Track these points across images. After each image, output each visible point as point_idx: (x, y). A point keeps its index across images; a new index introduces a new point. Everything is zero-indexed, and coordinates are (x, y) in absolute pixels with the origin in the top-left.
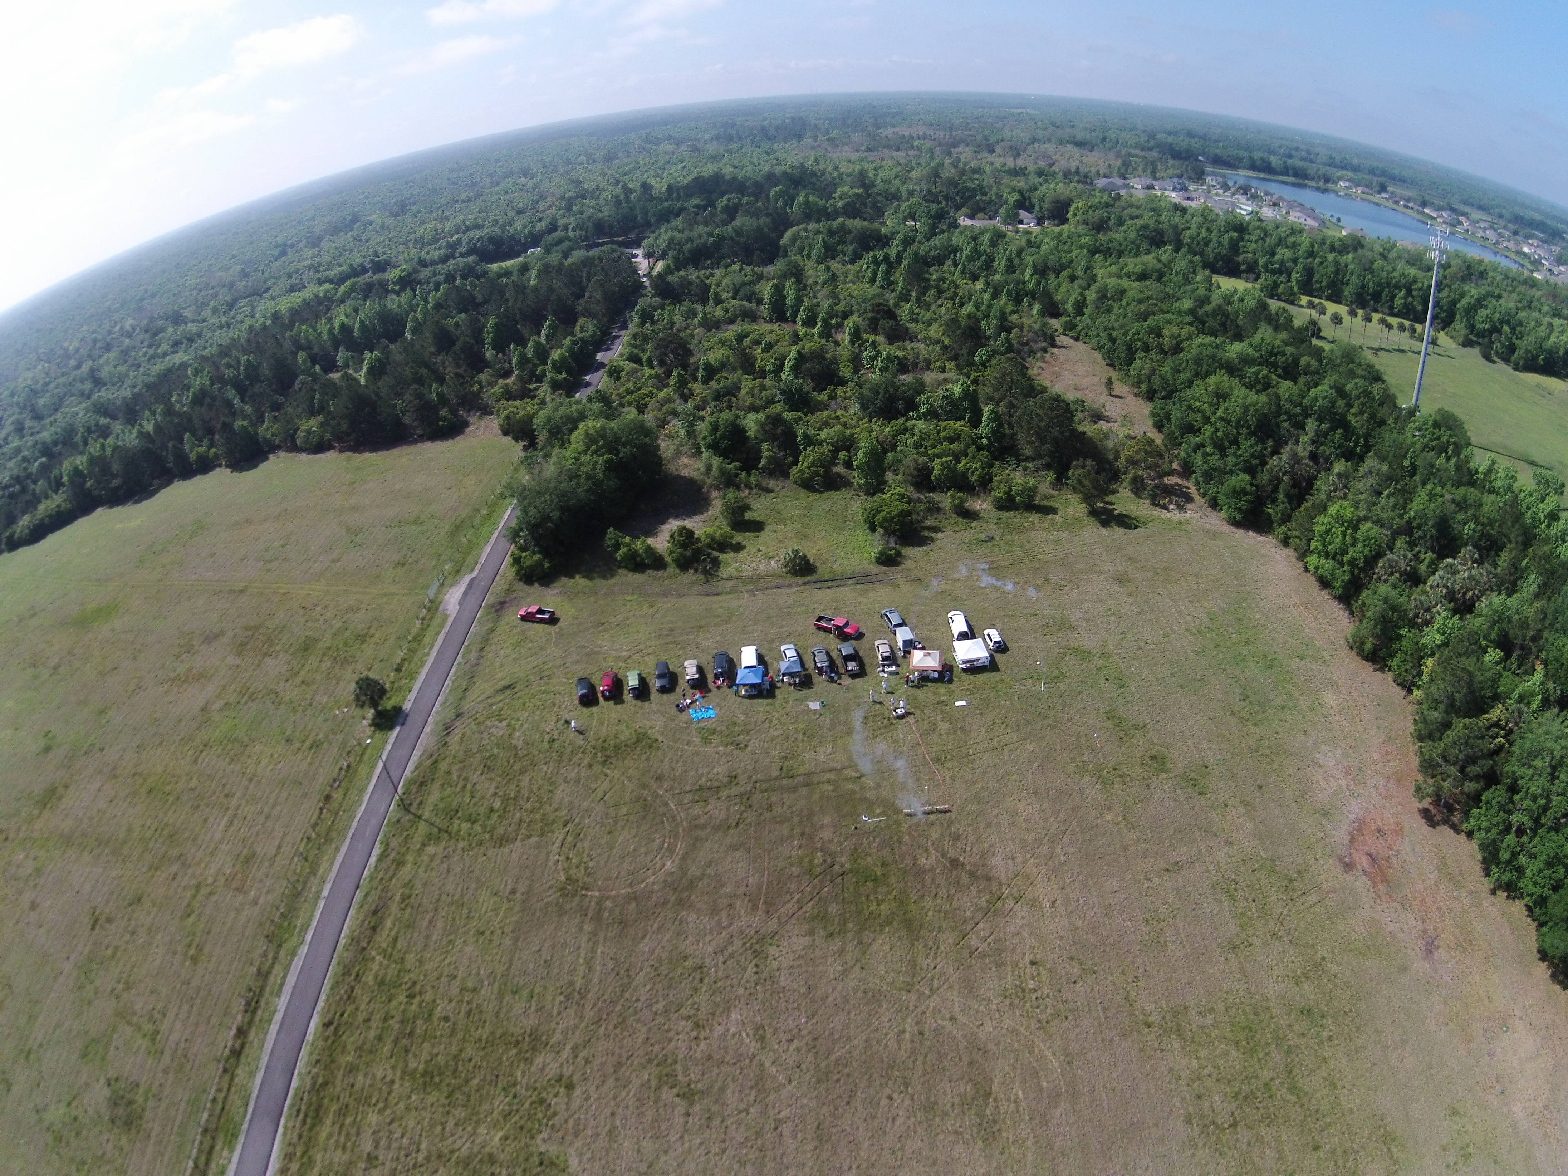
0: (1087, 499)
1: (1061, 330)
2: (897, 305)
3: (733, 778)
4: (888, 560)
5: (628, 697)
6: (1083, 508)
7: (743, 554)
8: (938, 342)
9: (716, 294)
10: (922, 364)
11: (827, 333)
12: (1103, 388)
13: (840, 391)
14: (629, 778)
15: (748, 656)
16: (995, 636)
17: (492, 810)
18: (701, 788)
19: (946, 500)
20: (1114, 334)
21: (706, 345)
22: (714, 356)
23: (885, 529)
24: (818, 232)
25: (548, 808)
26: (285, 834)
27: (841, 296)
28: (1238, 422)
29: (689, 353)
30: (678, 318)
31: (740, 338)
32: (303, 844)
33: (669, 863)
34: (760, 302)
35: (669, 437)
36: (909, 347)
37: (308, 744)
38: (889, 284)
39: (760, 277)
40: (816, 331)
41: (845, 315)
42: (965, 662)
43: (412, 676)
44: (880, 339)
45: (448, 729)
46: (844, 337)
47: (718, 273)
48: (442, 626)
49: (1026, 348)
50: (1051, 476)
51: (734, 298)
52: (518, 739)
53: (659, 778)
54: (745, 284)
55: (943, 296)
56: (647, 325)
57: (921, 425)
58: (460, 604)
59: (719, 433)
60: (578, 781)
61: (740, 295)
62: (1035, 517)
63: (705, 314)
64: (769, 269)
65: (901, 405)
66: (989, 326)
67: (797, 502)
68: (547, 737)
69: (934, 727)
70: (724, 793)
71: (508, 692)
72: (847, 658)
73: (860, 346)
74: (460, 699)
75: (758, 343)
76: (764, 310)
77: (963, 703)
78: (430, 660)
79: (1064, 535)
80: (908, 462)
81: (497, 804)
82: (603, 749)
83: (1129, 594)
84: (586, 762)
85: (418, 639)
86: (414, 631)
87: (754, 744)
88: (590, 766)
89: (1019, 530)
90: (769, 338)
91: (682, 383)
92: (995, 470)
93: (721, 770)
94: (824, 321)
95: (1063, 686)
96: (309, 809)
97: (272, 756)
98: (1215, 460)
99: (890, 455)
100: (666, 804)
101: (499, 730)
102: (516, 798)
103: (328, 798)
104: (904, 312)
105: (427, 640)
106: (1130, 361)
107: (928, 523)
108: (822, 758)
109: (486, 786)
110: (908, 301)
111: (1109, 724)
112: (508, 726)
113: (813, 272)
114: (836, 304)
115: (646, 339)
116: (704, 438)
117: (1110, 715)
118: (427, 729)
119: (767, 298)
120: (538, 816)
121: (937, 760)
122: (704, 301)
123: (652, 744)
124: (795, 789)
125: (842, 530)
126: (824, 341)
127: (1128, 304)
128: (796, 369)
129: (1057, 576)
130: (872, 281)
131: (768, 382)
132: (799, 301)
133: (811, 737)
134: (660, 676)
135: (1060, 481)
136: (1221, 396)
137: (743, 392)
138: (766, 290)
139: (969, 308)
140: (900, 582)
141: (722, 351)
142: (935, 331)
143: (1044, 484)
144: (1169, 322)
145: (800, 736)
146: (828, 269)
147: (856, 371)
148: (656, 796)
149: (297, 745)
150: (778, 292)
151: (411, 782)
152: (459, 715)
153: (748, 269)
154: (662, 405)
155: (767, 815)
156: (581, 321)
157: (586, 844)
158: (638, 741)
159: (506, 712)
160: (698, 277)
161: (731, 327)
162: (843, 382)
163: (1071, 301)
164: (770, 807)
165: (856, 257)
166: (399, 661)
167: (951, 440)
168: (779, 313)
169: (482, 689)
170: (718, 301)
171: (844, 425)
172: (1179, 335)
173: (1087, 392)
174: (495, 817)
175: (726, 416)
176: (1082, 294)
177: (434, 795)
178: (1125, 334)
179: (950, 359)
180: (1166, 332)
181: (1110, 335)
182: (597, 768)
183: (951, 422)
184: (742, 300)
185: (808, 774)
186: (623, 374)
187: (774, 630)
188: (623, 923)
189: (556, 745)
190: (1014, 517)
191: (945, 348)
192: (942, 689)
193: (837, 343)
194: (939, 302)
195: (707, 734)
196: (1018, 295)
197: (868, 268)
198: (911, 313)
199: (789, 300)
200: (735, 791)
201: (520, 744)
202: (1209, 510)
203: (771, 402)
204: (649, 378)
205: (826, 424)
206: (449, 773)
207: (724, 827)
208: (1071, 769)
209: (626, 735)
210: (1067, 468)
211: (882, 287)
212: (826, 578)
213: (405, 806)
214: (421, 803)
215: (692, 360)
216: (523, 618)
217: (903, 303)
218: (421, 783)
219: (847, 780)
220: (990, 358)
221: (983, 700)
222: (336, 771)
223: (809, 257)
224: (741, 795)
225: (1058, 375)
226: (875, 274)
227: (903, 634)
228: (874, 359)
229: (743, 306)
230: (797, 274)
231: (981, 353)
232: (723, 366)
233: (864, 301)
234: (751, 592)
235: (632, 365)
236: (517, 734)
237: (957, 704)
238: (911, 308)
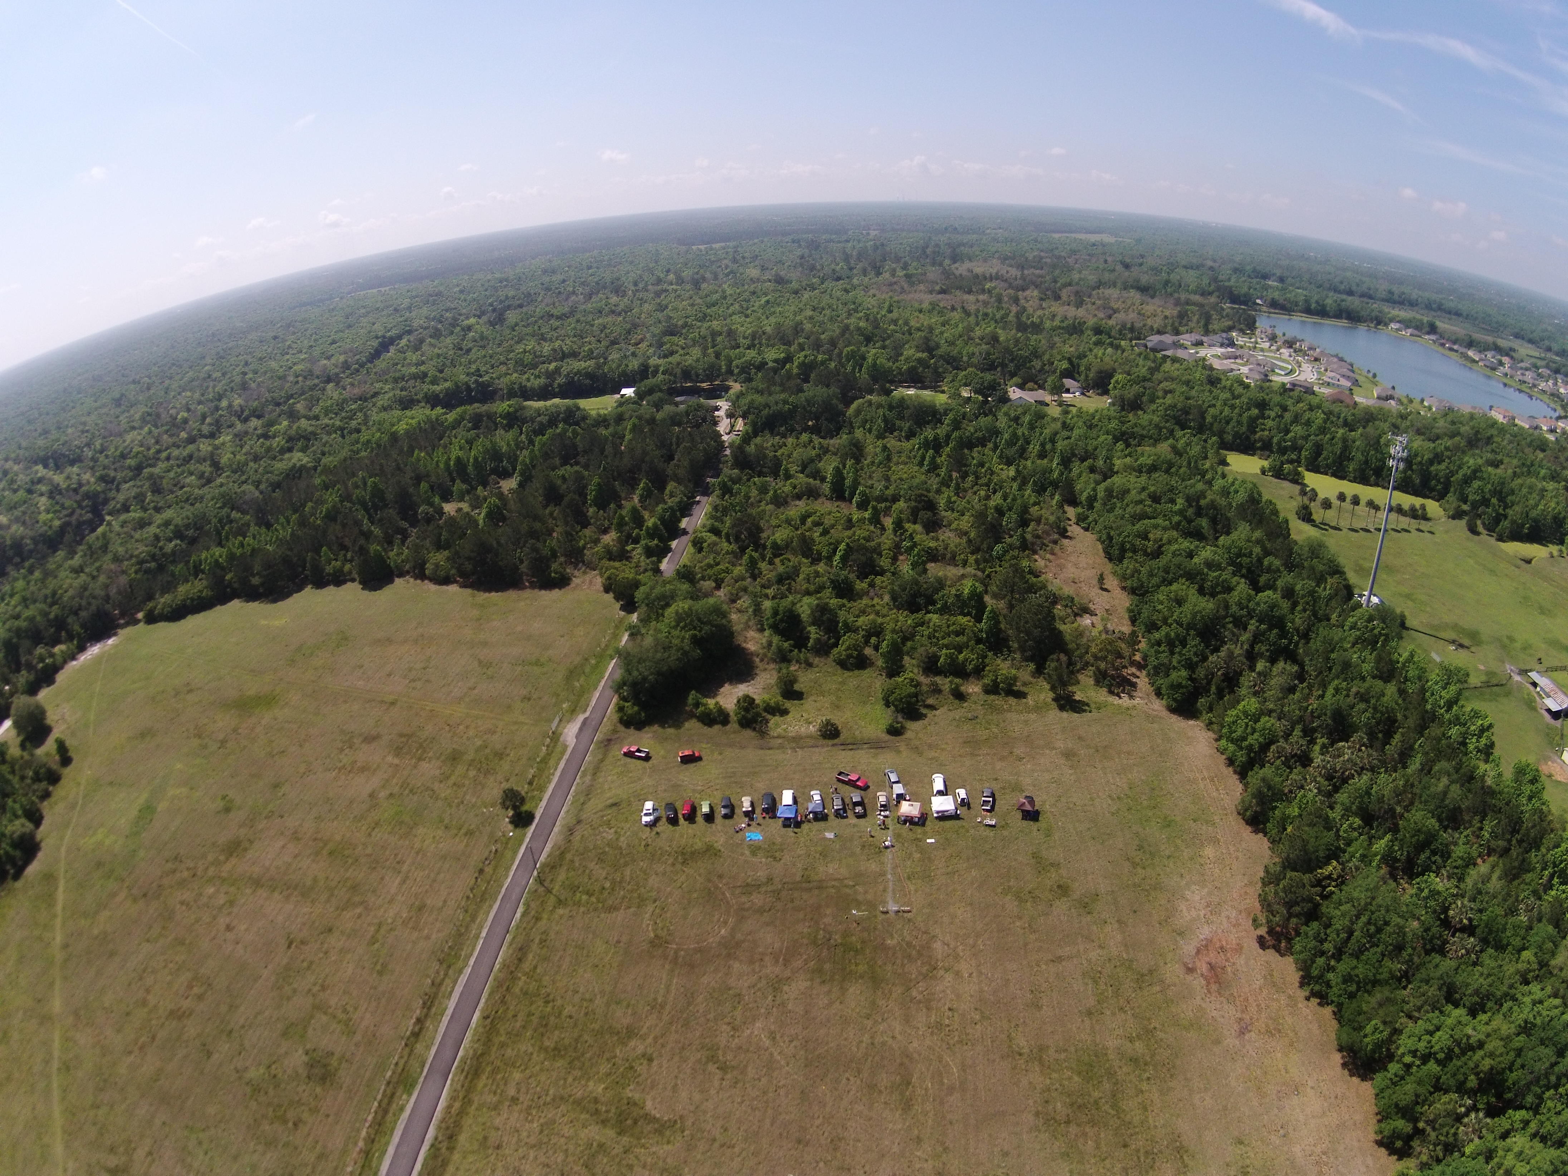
0: (1053, 688)
1: (1074, 520)
2: (938, 492)
3: (770, 880)
4: (895, 731)
5: (699, 819)
6: (1051, 695)
7: (789, 718)
8: (966, 533)
9: (787, 470)
10: (948, 556)
11: (876, 520)
12: (1095, 582)
13: (878, 580)
14: (700, 875)
15: (787, 797)
16: (962, 793)
17: (604, 888)
18: (748, 885)
19: (945, 683)
20: (1112, 533)
21: (774, 522)
22: (780, 535)
23: (896, 706)
24: (880, 406)
25: (642, 890)
26: (449, 894)
27: (893, 478)
28: (1189, 624)
29: (760, 530)
30: (754, 493)
31: (804, 519)
32: (463, 903)
33: (723, 931)
34: (823, 479)
35: (740, 611)
36: (941, 538)
37: (463, 831)
38: (934, 468)
39: (826, 451)
40: (867, 515)
41: (895, 499)
42: (938, 812)
43: (542, 789)
44: (918, 527)
45: (571, 831)
46: (888, 522)
47: (790, 441)
48: (563, 753)
49: (1038, 542)
50: (1032, 666)
51: (802, 472)
52: (623, 842)
53: (720, 877)
54: (812, 461)
55: (980, 482)
56: (727, 497)
57: (935, 618)
58: (577, 737)
59: (778, 617)
60: (664, 874)
61: (807, 471)
62: (1012, 700)
63: (776, 491)
64: (834, 443)
65: (921, 601)
66: (1009, 520)
67: (835, 678)
68: (643, 843)
69: (910, 856)
70: (763, 889)
71: (615, 808)
72: (856, 804)
73: (902, 534)
74: (581, 810)
75: (817, 524)
76: (826, 488)
77: (933, 841)
78: (555, 779)
79: (1033, 716)
80: (921, 650)
81: (607, 885)
82: (683, 854)
83: (1071, 767)
84: (670, 862)
85: (545, 761)
86: (542, 754)
87: (787, 858)
88: (673, 865)
89: (999, 711)
90: (828, 521)
91: (753, 563)
92: (987, 661)
93: (762, 874)
94: (874, 508)
95: (1005, 833)
96: (467, 877)
97: (434, 837)
98: (1164, 657)
99: (909, 644)
100: (723, 894)
101: (609, 835)
102: (620, 882)
103: (481, 871)
104: (942, 502)
105: (552, 762)
106: (1121, 560)
107: (930, 701)
108: (831, 871)
109: (600, 872)
110: (948, 487)
111: (1033, 861)
112: (616, 832)
113: (872, 448)
114: (887, 488)
115: (725, 511)
116: (768, 619)
117: (1035, 856)
118: (556, 829)
119: (829, 478)
120: (636, 895)
121: (909, 878)
122: (775, 474)
123: (717, 854)
124: (811, 889)
125: (865, 703)
126: (872, 528)
127: (1127, 505)
128: (844, 559)
129: (1019, 751)
130: (921, 464)
131: (821, 567)
132: (856, 484)
133: (825, 856)
134: (724, 807)
135: (1039, 671)
136: (1180, 602)
137: (801, 576)
138: (829, 466)
139: (996, 500)
140: (903, 748)
141: (787, 531)
142: (965, 523)
143: (1025, 674)
144: (1156, 527)
145: (818, 856)
146: (885, 448)
147: (895, 559)
148: (717, 887)
149: (455, 831)
150: (839, 474)
151: (544, 865)
152: (579, 822)
153: (817, 440)
154: (736, 581)
155: (790, 905)
156: (671, 486)
157: (668, 915)
158: (707, 850)
159: (613, 822)
160: (773, 445)
161: (797, 502)
162: (882, 573)
163: (1085, 495)
164: (792, 901)
165: (910, 435)
166: (530, 776)
167: (958, 634)
168: (840, 493)
169: (595, 804)
170: (788, 477)
171: (877, 613)
172: (1161, 540)
173: (1083, 584)
174: (606, 893)
175: (786, 603)
176: (1094, 490)
177: (562, 875)
178: (1119, 535)
179: (972, 553)
180: (1151, 536)
181: (1109, 534)
182: (679, 866)
183: (960, 617)
184: (807, 476)
185: (820, 881)
186: (705, 545)
187: (807, 780)
188: (692, 966)
189: (650, 848)
190: (997, 700)
191: (970, 541)
192: (919, 830)
193: (883, 529)
194: (975, 488)
195: (755, 849)
196: (1043, 485)
197: (919, 449)
198: (949, 501)
199: (848, 482)
200: (770, 888)
201: (624, 846)
202: (1154, 697)
203: (820, 589)
204: (728, 553)
205: (863, 612)
206: (572, 861)
207: (761, 911)
208: (999, 890)
209: (699, 845)
210: (1045, 660)
211: (929, 471)
212: (848, 742)
213: (540, 881)
214: (552, 880)
215: (764, 535)
216: (626, 754)
217: (944, 489)
218: (552, 866)
219: (846, 886)
220: (1006, 552)
221: (947, 839)
222: (487, 853)
223: (870, 431)
224: (774, 891)
225: (1061, 567)
226: (923, 458)
227: (898, 789)
228: (909, 550)
229: (808, 484)
230: (857, 452)
231: (998, 547)
232: (787, 545)
233: (910, 488)
234: (794, 749)
235: (714, 538)
236: (622, 839)
237: (929, 841)
238: (949, 497)
